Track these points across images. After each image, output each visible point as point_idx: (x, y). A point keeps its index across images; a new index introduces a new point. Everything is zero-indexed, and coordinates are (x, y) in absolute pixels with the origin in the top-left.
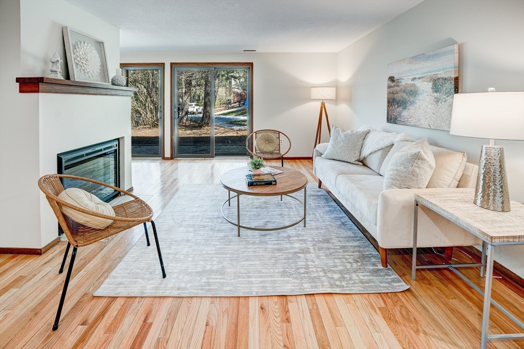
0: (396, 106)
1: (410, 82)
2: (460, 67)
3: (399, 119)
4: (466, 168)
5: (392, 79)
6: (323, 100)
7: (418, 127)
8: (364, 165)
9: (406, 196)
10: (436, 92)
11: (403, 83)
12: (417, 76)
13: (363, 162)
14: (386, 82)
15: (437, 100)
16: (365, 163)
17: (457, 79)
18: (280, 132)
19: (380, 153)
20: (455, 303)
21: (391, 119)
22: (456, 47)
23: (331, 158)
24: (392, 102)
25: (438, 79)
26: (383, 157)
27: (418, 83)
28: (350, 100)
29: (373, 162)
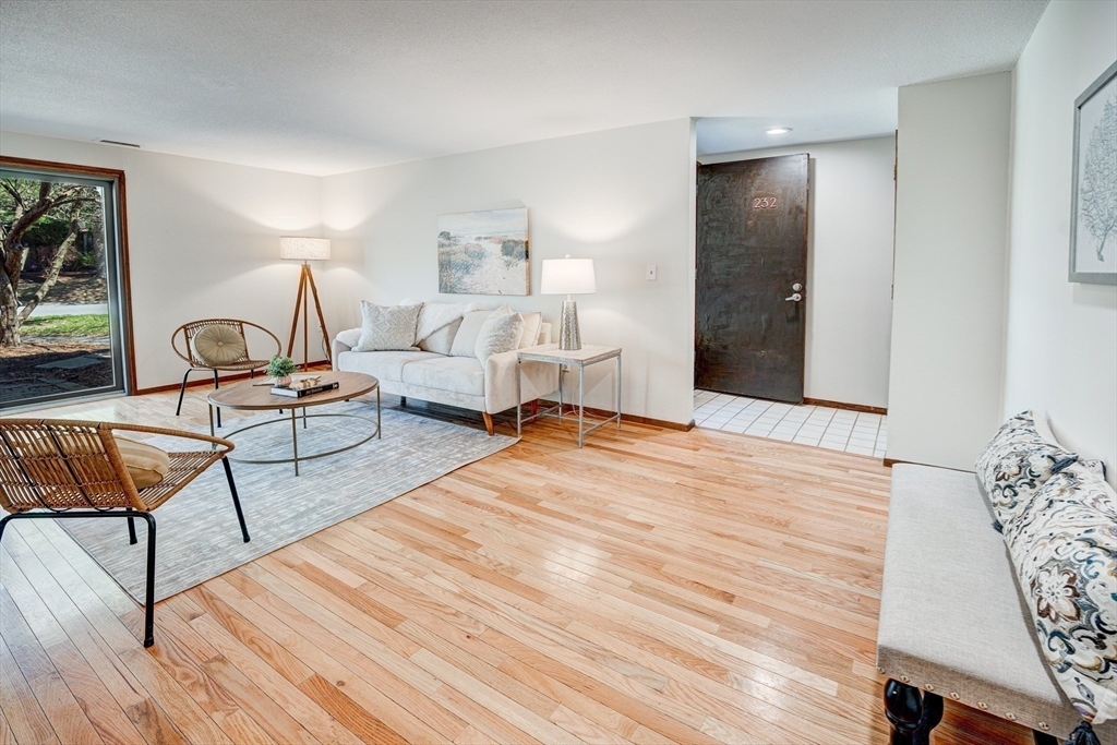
0: (454, 271)
1: (474, 242)
2: (529, 232)
3: (459, 286)
4: (542, 328)
5: (445, 235)
6: (306, 261)
7: (486, 294)
8: (422, 350)
9: (507, 359)
10: (507, 255)
11: (463, 242)
12: (483, 236)
13: (421, 346)
14: (435, 240)
15: (508, 264)
16: (424, 347)
17: (527, 242)
18: (241, 323)
19: (446, 329)
20: (553, 434)
21: (446, 288)
22: (526, 210)
23: (372, 348)
24: (445, 265)
25: (509, 241)
26: (453, 334)
27: (485, 244)
28: (359, 261)
29: (438, 342)
